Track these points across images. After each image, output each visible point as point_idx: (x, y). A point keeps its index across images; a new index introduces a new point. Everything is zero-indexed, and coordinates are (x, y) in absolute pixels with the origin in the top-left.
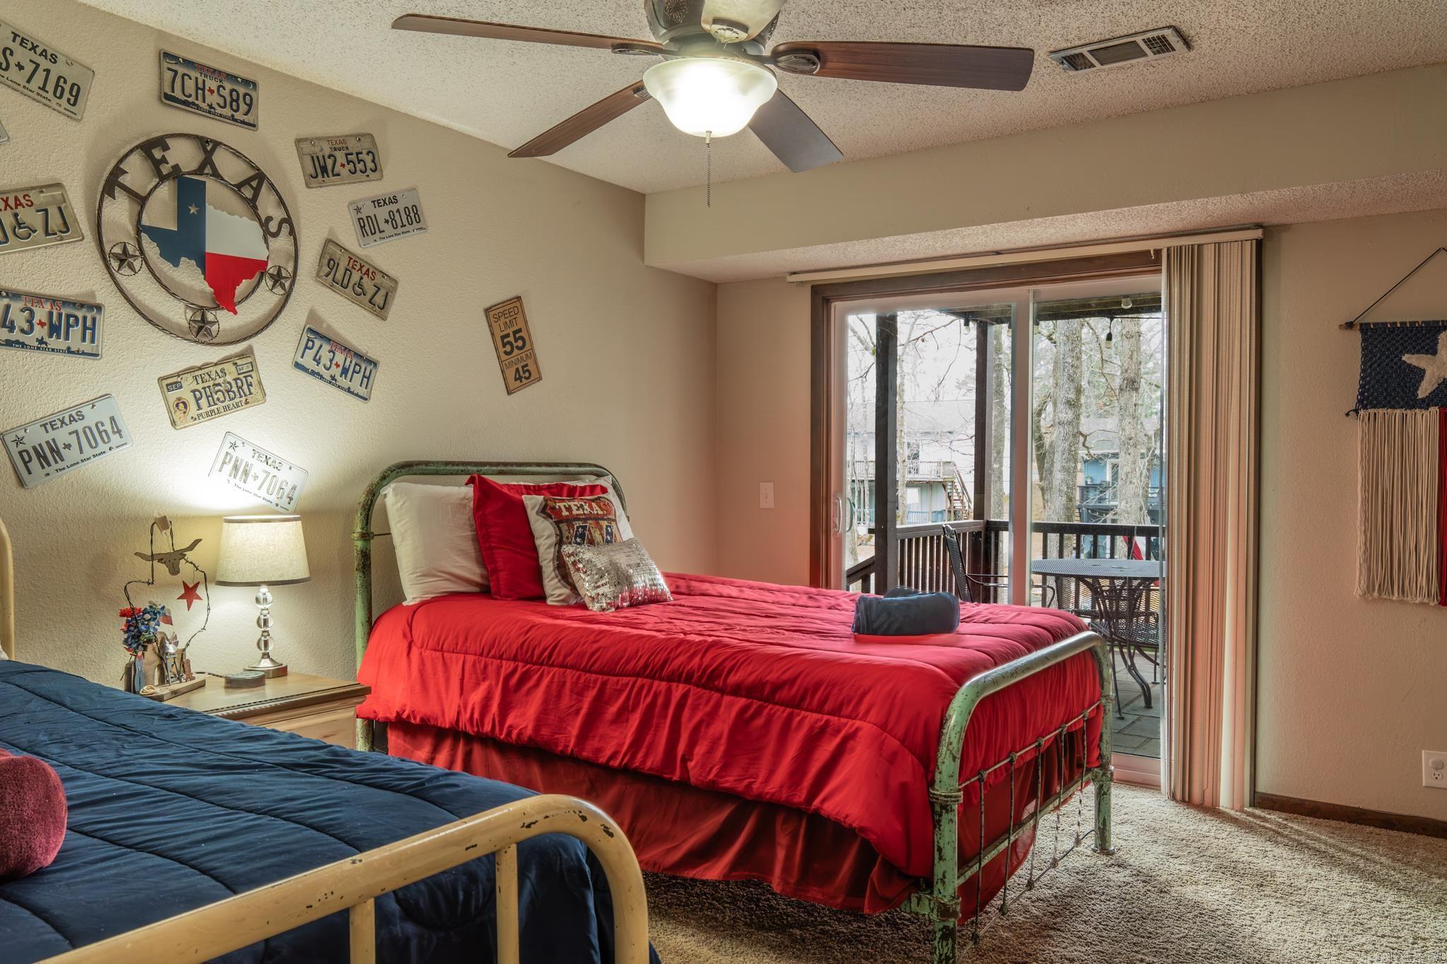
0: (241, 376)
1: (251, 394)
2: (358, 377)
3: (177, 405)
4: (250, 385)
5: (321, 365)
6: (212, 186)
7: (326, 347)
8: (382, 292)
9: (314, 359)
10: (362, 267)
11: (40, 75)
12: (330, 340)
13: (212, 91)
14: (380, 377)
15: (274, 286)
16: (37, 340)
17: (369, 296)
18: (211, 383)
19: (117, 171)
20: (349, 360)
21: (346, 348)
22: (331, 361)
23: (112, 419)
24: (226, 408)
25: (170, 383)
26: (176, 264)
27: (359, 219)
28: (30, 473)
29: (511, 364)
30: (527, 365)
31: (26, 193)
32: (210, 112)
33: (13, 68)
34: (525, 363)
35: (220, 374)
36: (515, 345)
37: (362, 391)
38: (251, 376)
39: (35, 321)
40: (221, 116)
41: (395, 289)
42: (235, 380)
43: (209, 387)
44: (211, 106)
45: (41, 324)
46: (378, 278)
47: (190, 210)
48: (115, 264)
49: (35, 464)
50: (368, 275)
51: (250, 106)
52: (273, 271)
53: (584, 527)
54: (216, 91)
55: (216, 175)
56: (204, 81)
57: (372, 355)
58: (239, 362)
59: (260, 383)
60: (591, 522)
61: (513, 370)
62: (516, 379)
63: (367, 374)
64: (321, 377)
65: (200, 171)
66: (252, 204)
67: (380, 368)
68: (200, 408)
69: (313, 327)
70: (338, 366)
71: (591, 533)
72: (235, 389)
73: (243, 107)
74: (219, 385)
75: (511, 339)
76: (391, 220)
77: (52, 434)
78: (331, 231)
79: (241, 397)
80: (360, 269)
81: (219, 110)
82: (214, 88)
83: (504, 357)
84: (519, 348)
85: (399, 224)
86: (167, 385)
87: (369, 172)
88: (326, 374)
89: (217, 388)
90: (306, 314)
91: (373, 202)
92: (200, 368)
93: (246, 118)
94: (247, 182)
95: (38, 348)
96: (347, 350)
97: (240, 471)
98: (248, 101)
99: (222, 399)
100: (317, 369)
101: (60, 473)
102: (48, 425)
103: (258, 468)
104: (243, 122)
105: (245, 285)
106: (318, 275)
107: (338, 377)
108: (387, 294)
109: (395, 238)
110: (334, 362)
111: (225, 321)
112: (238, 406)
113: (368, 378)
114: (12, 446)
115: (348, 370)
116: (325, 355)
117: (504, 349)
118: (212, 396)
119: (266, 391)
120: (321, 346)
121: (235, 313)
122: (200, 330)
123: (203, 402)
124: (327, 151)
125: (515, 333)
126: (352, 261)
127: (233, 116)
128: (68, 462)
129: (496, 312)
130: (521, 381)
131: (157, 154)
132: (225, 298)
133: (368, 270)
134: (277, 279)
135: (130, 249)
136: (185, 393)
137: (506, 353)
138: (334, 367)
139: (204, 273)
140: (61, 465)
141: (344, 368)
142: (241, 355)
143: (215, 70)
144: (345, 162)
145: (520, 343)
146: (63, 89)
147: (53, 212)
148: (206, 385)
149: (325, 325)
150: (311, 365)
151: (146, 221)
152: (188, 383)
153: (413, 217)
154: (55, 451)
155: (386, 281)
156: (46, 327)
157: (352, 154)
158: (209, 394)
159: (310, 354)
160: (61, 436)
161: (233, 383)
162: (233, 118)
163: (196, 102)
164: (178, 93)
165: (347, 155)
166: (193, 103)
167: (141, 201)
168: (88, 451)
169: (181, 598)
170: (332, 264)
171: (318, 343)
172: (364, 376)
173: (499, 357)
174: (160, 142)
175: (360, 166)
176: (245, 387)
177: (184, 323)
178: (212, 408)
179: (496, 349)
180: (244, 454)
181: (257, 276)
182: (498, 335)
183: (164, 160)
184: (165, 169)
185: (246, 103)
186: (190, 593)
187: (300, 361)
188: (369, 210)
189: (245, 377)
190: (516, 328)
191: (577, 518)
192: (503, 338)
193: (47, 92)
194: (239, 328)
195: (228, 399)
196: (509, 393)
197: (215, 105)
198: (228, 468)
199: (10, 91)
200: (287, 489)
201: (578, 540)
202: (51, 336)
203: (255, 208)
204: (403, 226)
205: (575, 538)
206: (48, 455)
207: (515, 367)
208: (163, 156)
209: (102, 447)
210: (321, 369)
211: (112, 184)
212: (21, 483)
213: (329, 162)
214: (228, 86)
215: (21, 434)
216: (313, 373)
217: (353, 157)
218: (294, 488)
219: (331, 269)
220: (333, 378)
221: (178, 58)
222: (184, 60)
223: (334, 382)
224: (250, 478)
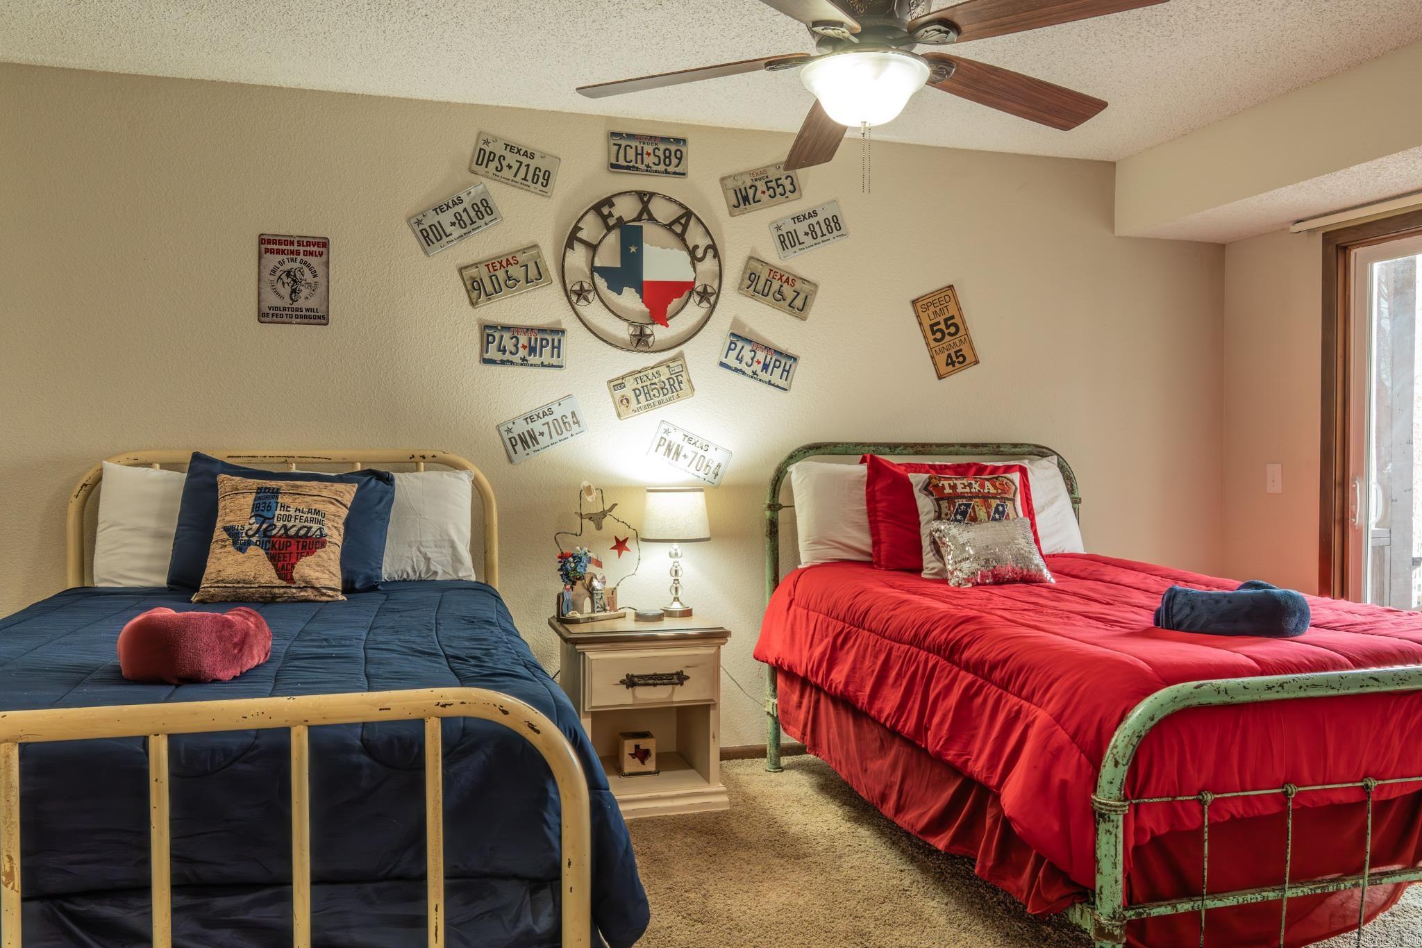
0: (673, 376)
1: (681, 389)
2: (778, 372)
3: (621, 401)
4: (680, 383)
5: (743, 363)
6: (648, 229)
7: (748, 348)
8: (802, 296)
9: (737, 359)
10: (781, 276)
11: (523, 169)
12: (751, 341)
13: (649, 154)
14: (800, 371)
15: (700, 302)
16: (521, 358)
17: (788, 301)
18: (648, 383)
19: (577, 229)
20: (769, 357)
21: (766, 347)
22: (752, 359)
23: (573, 413)
24: (660, 402)
25: (617, 384)
26: (620, 293)
27: (779, 236)
28: (516, 453)
29: (941, 351)
30: (961, 350)
31: (513, 255)
32: (647, 171)
33: (505, 168)
34: (958, 349)
35: (656, 375)
36: (946, 332)
37: (782, 383)
38: (681, 375)
39: (520, 345)
40: (656, 172)
41: (815, 292)
42: (668, 379)
43: (647, 386)
44: (648, 166)
45: (524, 347)
46: (798, 285)
47: (631, 250)
48: (574, 298)
49: (519, 447)
50: (788, 282)
51: (680, 159)
52: (700, 289)
53: (968, 506)
54: (652, 154)
55: (651, 218)
56: (642, 147)
57: (792, 351)
58: (671, 365)
59: (689, 381)
60: (977, 500)
61: (945, 355)
62: (947, 364)
63: (787, 368)
64: (744, 373)
65: (639, 218)
66: (681, 237)
67: (800, 362)
68: (639, 403)
69: (735, 332)
70: (759, 362)
71: (974, 511)
72: (668, 386)
73: (675, 161)
74: (655, 384)
75: (942, 326)
76: (812, 232)
77: (531, 425)
78: (753, 249)
79: (673, 392)
80: (781, 278)
81: (654, 168)
82: (651, 151)
83: (933, 344)
84: (950, 334)
85: (819, 234)
86: (614, 386)
87: (788, 194)
88: (749, 371)
89: (653, 387)
90: (730, 321)
91: (793, 219)
92: (640, 372)
93: (677, 170)
94: (677, 221)
95: (522, 365)
96: (767, 348)
97: (673, 452)
98: (678, 155)
99: (657, 395)
100: (739, 366)
101: (536, 453)
102: (529, 419)
103: (688, 449)
104: (675, 173)
105: (676, 302)
106: (740, 288)
107: (759, 372)
108: (807, 297)
109: (815, 247)
110: (755, 360)
111: (659, 333)
112: (670, 400)
113: (788, 372)
114: (505, 434)
115: (768, 366)
116: (747, 354)
117: (934, 337)
118: (649, 393)
119: (695, 387)
120: (743, 347)
121: (667, 326)
122: (640, 341)
123: (642, 398)
124: (749, 183)
125: (946, 320)
126: (772, 273)
127: (666, 170)
128: (541, 445)
129: (924, 302)
130: (954, 366)
131: (605, 211)
132: (659, 315)
133: (788, 278)
134: (704, 295)
135: (586, 286)
136: (628, 391)
137: (936, 340)
138: (755, 364)
139: (641, 297)
140: (537, 447)
141: (764, 364)
142: (673, 359)
143: (651, 137)
144: (765, 189)
145: (952, 330)
146: (538, 176)
147: (532, 267)
148: (644, 384)
149: (747, 330)
150: (735, 364)
151: (597, 263)
152: (630, 384)
153: (834, 225)
154: (533, 438)
155: (807, 287)
156: (527, 349)
157: (771, 181)
158: (646, 391)
159: (733, 354)
160: (538, 426)
161: (666, 382)
162: (666, 172)
163: (636, 165)
164: (622, 162)
165: (766, 183)
166: (634, 167)
167: (593, 248)
168: (556, 437)
169: (613, 548)
170: (753, 277)
171: (740, 344)
172: (784, 370)
173: (928, 344)
174: (608, 202)
175: (780, 190)
176: (676, 385)
177: (628, 337)
178: (649, 402)
179: (925, 337)
180: (676, 438)
181: (686, 294)
182: (927, 324)
183: (610, 215)
184: (611, 222)
185: (677, 158)
186: (620, 545)
187: (725, 361)
188: (789, 226)
189: (677, 376)
190: (947, 316)
191: (962, 496)
192: (932, 326)
193: (527, 181)
194: (672, 337)
195: (662, 394)
196: (940, 377)
197: (651, 165)
198: (663, 449)
199: (504, 185)
200: (713, 466)
201: (959, 517)
202: (530, 355)
203: (684, 240)
204: (823, 235)
205: (955, 515)
206: (528, 440)
207: (947, 353)
208: (610, 212)
209: (566, 434)
210: (743, 366)
211: (572, 239)
212: (510, 460)
213: (751, 192)
214: (662, 147)
215: (510, 425)
216: (736, 370)
217: (773, 184)
218: (719, 466)
219: (752, 282)
220: (755, 373)
221: (621, 134)
222: (626, 135)
223: (755, 376)
224: (681, 457)
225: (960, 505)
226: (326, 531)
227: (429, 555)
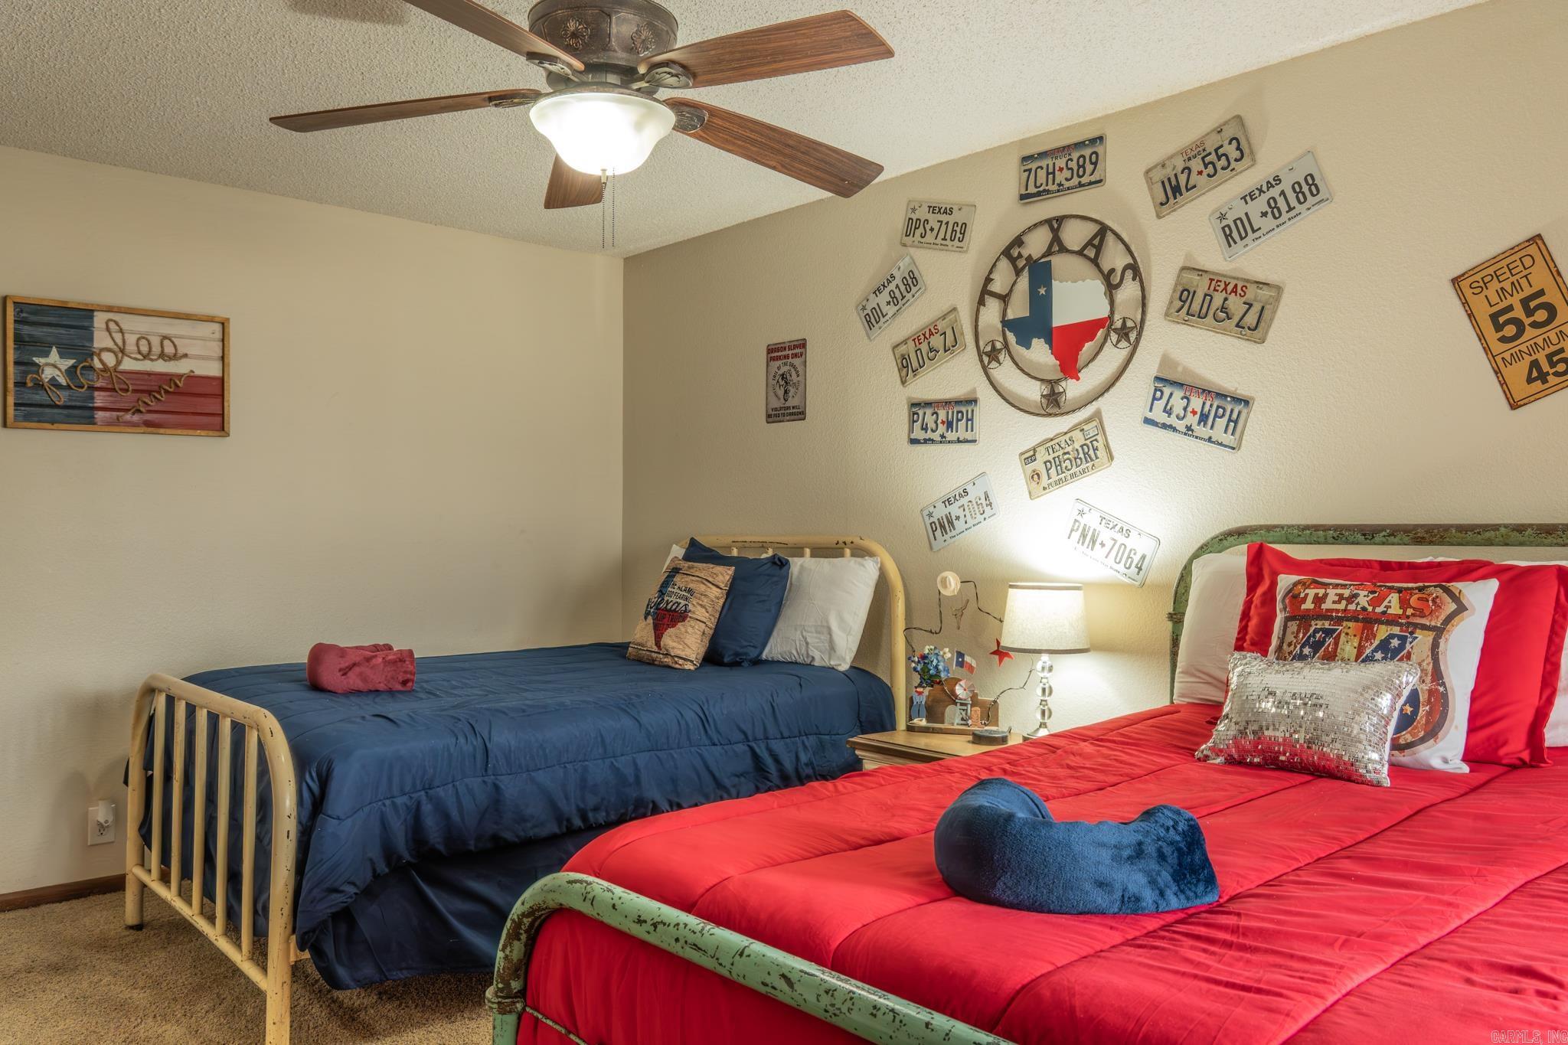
0: (1088, 442)
1: (1097, 458)
2: (1221, 423)
3: (1032, 477)
4: (1095, 449)
5: (1173, 416)
6: (1058, 262)
7: (1178, 394)
8: (1256, 308)
9: (1165, 411)
10: (1226, 285)
11: (944, 227)
12: (1182, 385)
13: (1061, 169)
14: (1255, 421)
15: (1118, 341)
16: (941, 435)
17: (1236, 319)
18: (1061, 453)
19: (988, 280)
20: (1208, 403)
21: (1204, 390)
22: (1185, 409)
23: (986, 494)
24: (1073, 476)
25: (1029, 458)
26: (1028, 346)
27: (1223, 228)
28: (935, 539)
29: (1517, 357)
30: (1562, 350)
31: (935, 324)
32: (1058, 191)
33: (928, 232)
34: (1553, 349)
35: (1069, 442)
36: (1527, 321)
37: (1228, 439)
38: (1096, 440)
39: (939, 421)
40: (1068, 189)
41: (1278, 299)
42: (1082, 446)
43: (1058, 457)
44: (1060, 185)
45: (943, 422)
46: (1251, 293)
47: (1039, 292)
48: (986, 359)
49: (938, 533)
50: (1236, 292)
51: (1095, 164)
52: (1118, 324)
53: (1328, 632)
54: (1065, 168)
55: (1063, 249)
56: (1054, 163)
57: (1243, 391)
58: (1086, 428)
59: (1107, 446)
60: (1350, 624)
61: (1524, 366)
62: (1530, 380)
63: (1234, 416)
64: (1175, 429)
65: (1049, 252)
66: (1095, 262)
67: (1256, 407)
68: (1049, 478)
69: (1161, 375)
70: (1194, 413)
71: (1336, 644)
72: (1081, 455)
73: (1089, 168)
74: (1068, 453)
75: (1519, 313)
76: (1274, 210)
77: (950, 508)
78: (1188, 256)
79: (1087, 462)
80: (1225, 289)
81: (1067, 184)
82: (1063, 165)
83: (1497, 347)
84: (1535, 325)
85: (1284, 207)
86: (1025, 459)
87: (1233, 164)
88: (1180, 425)
89: (1066, 456)
90: (1158, 360)
91: (1244, 198)
92: (1052, 440)
93: (1093, 178)
94: (1090, 243)
95: (941, 442)
96: (1206, 392)
97: (1087, 537)
98: (1094, 160)
99: (1069, 467)
100: (1168, 421)
101: (953, 539)
102: (948, 502)
103: (1105, 535)
104: (1091, 183)
105: (1088, 347)
106: (1167, 315)
107: (1195, 427)
108: (1263, 308)
109: (1277, 230)
110: (1190, 409)
111: (1072, 389)
112: (1084, 472)
113: (1236, 422)
114: (927, 518)
115: (1207, 417)
116: (1178, 403)
117: (1500, 334)
118: (1060, 465)
119: (1114, 453)
120: (1171, 394)
121: (1078, 379)
122: (1053, 403)
123: (1053, 471)
124: (1180, 165)
125: (1525, 303)
126: (1214, 283)
127: (1080, 182)
128: (957, 531)
129: (1478, 277)
130: (1545, 381)
131: (1015, 253)
132: (1070, 367)
133: (1236, 286)
134: (1123, 333)
135: (998, 345)
136: (1038, 465)
137: (1503, 340)
138: (1189, 415)
139: (1051, 348)
140: (954, 533)
141: (1202, 414)
142: (1088, 421)
143: (1064, 147)
144: (1202, 167)
145: (1541, 316)
146: (961, 233)
147: (949, 333)
148: (1056, 455)
149: (1180, 369)
150: (1162, 418)
151: (1010, 316)
152: (1042, 456)
153: (1309, 188)
154: (950, 522)
155: (1265, 293)
156: (945, 425)
157: (1210, 154)
158: (1058, 463)
159: (1159, 405)
160: (954, 510)
161: (1080, 450)
162: (1081, 185)
163: (1047, 188)
164: (1032, 190)
165: (1203, 159)
166: (1044, 191)
167: (1004, 299)
168: (971, 522)
169: (993, 653)
170: (1184, 295)
171: (1167, 391)
172: (1230, 420)
173: (1487, 349)
174: (1018, 241)
175: (1223, 162)
176: (1091, 452)
177: (1039, 399)
178: (1060, 476)
179: (1481, 337)
180: (1092, 520)
181: (1101, 333)
182: (1483, 312)
183: (1020, 256)
184: (1021, 263)
185: (1092, 163)
187: (1150, 415)
188: (1239, 210)
189: (1091, 442)
190: (1528, 291)
191: (1326, 616)
192: (1494, 317)
193: (947, 240)
195: (1074, 466)
196: (1514, 406)
197: (1064, 182)
198: (1076, 535)
199: (928, 250)
200: (1136, 559)
201: (1307, 651)
202: (947, 431)
203: (1097, 266)
204: (1291, 209)
205: (1303, 646)
206: (945, 525)
207: (1528, 359)
208: (1019, 252)
209: (980, 518)
210: (1172, 420)
211: (985, 293)
212: (931, 547)
213: (1183, 178)
214: (1075, 155)
215: (932, 509)
216: (1164, 426)
217: (1213, 157)
218: (1144, 557)
219: (1185, 302)
220: (1189, 428)
221: (1032, 156)
222: (1038, 154)
223: (1190, 433)
224: (1097, 546)
225: (1316, 631)
226: (690, 607)
227: (809, 640)
